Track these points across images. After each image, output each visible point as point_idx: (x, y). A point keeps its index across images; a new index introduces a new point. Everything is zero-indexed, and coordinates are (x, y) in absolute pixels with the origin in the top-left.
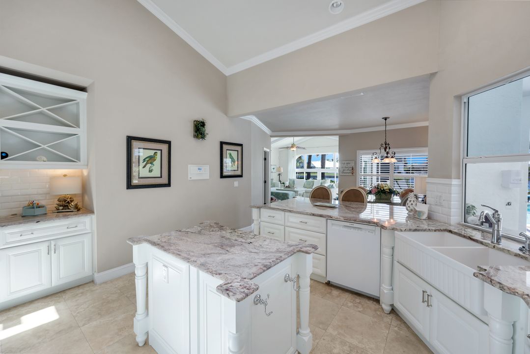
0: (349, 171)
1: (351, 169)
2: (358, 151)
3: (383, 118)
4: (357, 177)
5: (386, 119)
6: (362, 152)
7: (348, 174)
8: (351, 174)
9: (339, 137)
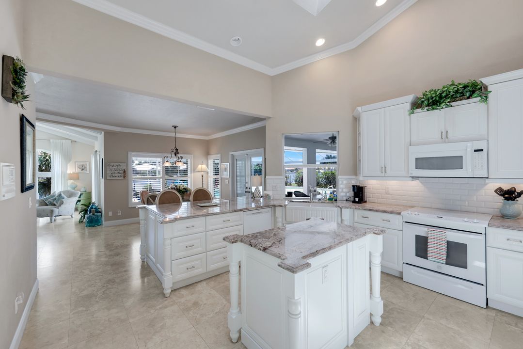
0: (120, 175)
1: (122, 172)
2: (130, 153)
3: (173, 126)
4: (130, 182)
5: (175, 128)
6: (134, 153)
7: (118, 178)
8: (122, 178)
9: (104, 133)
